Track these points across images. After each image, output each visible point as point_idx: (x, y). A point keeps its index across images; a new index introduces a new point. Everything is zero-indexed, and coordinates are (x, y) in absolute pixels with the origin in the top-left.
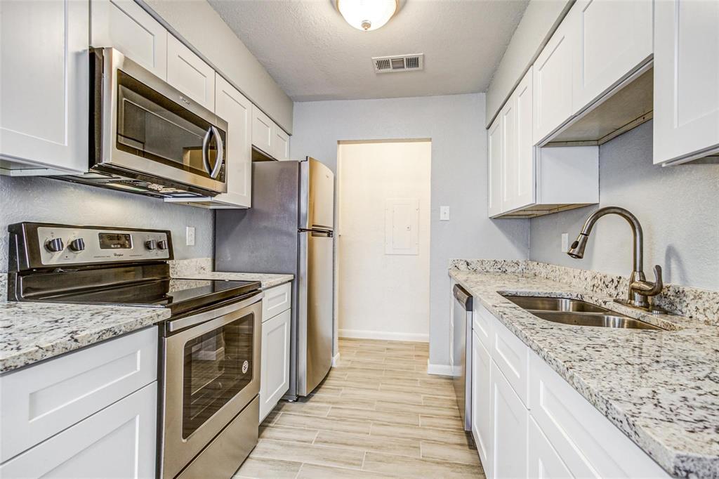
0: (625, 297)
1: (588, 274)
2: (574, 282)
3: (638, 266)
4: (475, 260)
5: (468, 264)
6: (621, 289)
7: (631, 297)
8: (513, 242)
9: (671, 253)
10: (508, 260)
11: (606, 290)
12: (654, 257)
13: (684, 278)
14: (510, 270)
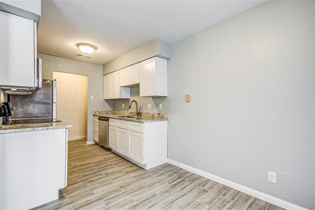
0: (135, 115)
1: (128, 112)
2: (126, 114)
3: (137, 110)
4: (100, 111)
5: (99, 112)
6: (134, 114)
7: (136, 114)
8: (110, 106)
9: (140, 107)
10: (109, 111)
11: (132, 115)
12: (139, 108)
13: (142, 111)
14: (109, 113)
